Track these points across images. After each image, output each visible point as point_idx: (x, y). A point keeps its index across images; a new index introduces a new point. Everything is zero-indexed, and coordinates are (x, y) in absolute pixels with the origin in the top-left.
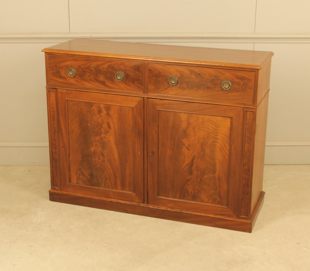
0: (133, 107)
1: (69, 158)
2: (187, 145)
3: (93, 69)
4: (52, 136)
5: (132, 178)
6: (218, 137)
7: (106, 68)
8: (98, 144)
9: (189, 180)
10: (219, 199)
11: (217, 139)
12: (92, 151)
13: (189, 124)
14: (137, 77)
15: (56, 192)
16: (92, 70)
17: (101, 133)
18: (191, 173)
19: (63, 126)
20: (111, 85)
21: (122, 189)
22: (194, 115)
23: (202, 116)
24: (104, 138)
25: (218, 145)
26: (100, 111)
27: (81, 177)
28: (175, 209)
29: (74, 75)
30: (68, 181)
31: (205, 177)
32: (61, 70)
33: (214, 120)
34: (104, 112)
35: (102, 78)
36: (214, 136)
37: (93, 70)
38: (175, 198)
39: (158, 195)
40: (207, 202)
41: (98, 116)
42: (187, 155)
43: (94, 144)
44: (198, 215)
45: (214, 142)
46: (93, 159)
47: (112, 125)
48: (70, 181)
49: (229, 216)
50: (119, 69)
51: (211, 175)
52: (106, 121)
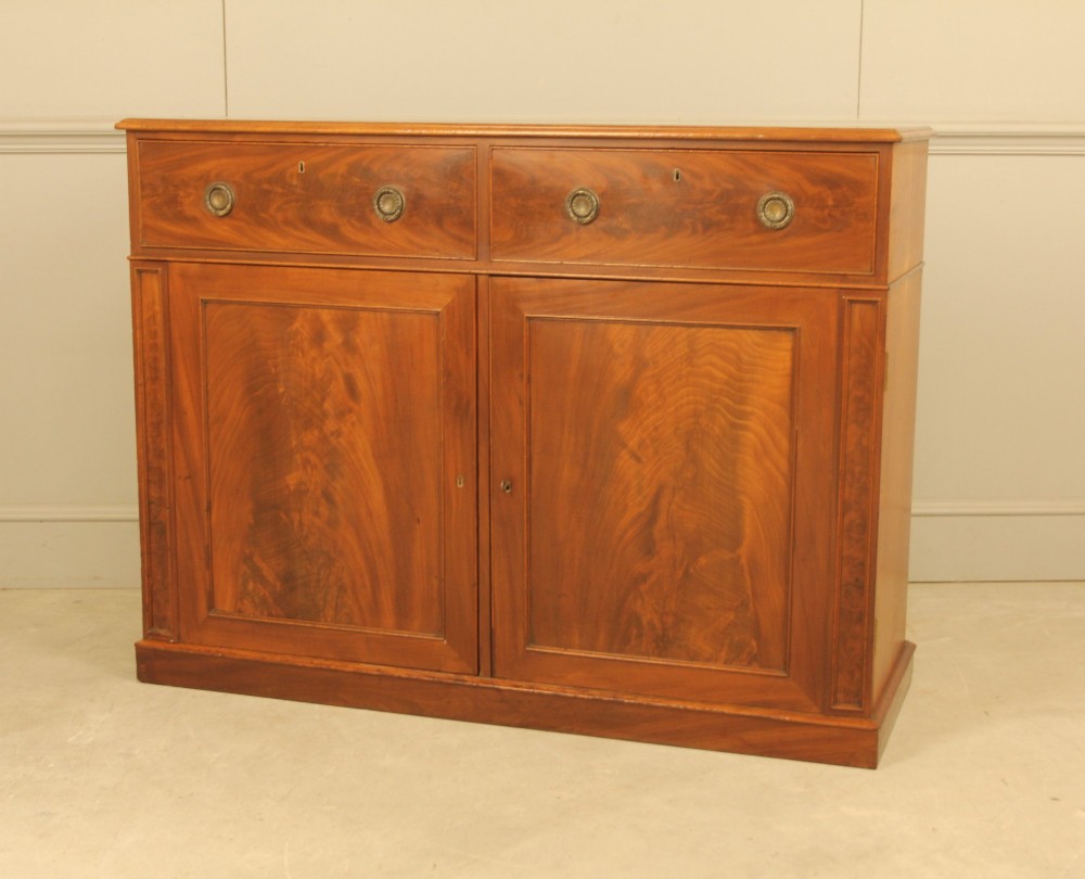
0: (437, 314)
1: (209, 518)
2: (633, 444)
3: (295, 181)
4: (150, 440)
5: (435, 582)
6: (748, 409)
7: (343, 176)
8: (313, 458)
9: (644, 578)
10: (754, 643)
11: (742, 415)
12: (292, 488)
13: (640, 364)
14: (452, 201)
15: (160, 646)
16: (291, 185)
17: (325, 415)
18: (649, 549)
19: (187, 401)
20: (361, 238)
21: (400, 627)
22: (658, 328)
23: (686, 332)
24: (332, 434)
25: (748, 437)
26: (319, 337)
27: (251, 585)
28: (591, 692)
29: (229, 206)
30: (203, 604)
31: (703, 561)
32: (182, 194)
33: (734, 345)
34: (335, 337)
35: (326, 213)
36: (731, 403)
37: (296, 187)
38: (593, 648)
39: (530, 640)
40: (708, 660)
41: (314, 353)
42: (633, 483)
43: (298, 459)
44: (678, 710)
45: (734, 426)
46: (296, 516)
47: (361, 384)
48: (211, 606)
49: (792, 707)
50: (389, 177)
51: (725, 554)
52: (341, 370)
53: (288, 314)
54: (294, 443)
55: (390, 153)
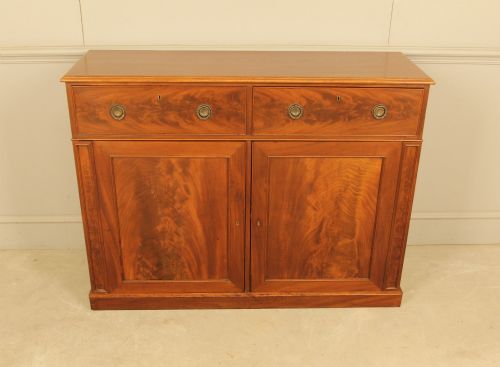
0: (228, 159)
1: (120, 245)
2: (313, 204)
3: (156, 103)
4: (88, 217)
5: (225, 261)
6: (361, 188)
7: (181, 101)
8: (169, 219)
9: (315, 252)
10: (357, 270)
11: (360, 190)
12: (159, 231)
13: (317, 174)
14: (234, 110)
15: (101, 296)
16: (154, 105)
18: (318, 241)
19: (106, 199)
20: (190, 128)
21: (210, 278)
22: (326, 159)
23: (338, 160)
24: (178, 209)
25: (360, 198)
26: (170, 169)
27: (141, 269)
28: (292, 294)
29: (123, 116)
30: (119, 279)
31: (340, 244)
32: (97, 110)
33: (358, 165)
34: (179, 170)
35: (172, 117)
36: (355, 186)
37: (157, 106)
38: (293, 278)
39: (267, 277)
40: (338, 278)
41: (168, 177)
42: (312, 218)
43: (162, 219)
45: (355, 195)
46: (162, 242)
47: (191, 189)
48: (123, 279)
50: (203, 101)
51: (348, 241)
52: (182, 183)
53: (155, 161)
54: (160, 213)
55: (204, 90)
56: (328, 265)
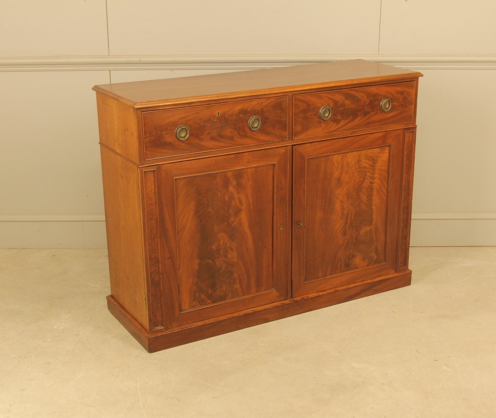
0: (274, 165)
2: (340, 197)
3: (215, 120)
6: (375, 176)
7: (236, 115)
8: (224, 235)
9: (343, 245)
10: (376, 256)
11: (374, 178)
13: (342, 168)
14: (279, 119)
16: (214, 122)
17: (230, 216)
18: (345, 233)
21: (257, 291)
22: (349, 154)
24: (232, 222)
25: (375, 185)
26: (226, 183)
27: (197, 294)
28: (326, 291)
29: (187, 136)
31: (362, 232)
33: (372, 155)
34: (233, 183)
35: (228, 132)
36: (371, 175)
37: (216, 122)
38: (326, 275)
39: (305, 279)
41: (224, 191)
42: (340, 211)
43: (218, 236)
45: (371, 183)
46: (217, 261)
50: (254, 112)
51: (368, 228)
52: (236, 196)
53: (214, 176)
54: (216, 230)
55: (255, 103)
56: (354, 256)
